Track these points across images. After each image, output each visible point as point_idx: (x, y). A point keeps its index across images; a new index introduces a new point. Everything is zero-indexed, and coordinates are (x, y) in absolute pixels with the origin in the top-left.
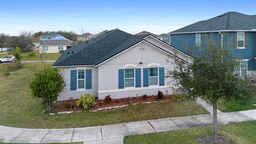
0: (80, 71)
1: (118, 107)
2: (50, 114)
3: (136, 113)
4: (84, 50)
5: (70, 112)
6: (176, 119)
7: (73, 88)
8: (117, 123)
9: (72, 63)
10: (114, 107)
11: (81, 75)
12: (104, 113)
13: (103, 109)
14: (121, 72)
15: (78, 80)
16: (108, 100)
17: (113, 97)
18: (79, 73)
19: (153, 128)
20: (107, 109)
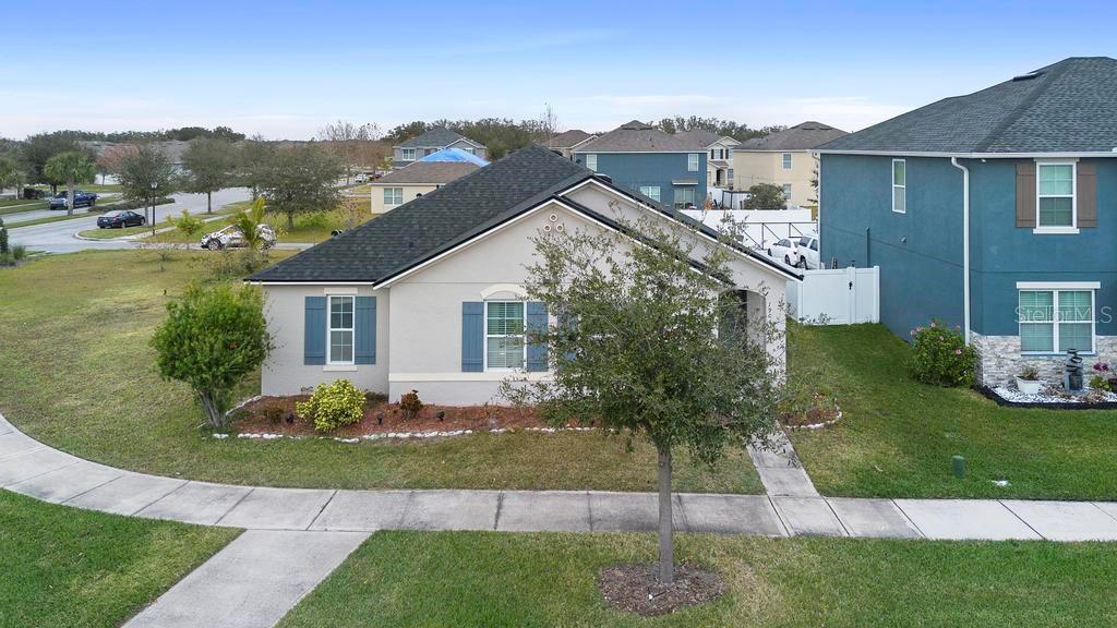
0: (336, 302)
1: (434, 434)
2: (215, 435)
3: (481, 462)
4: (371, 225)
5: (273, 436)
7: (314, 356)
8: (393, 488)
9: (308, 272)
10: (419, 435)
11: (344, 318)
12: (376, 449)
13: (383, 435)
14: (471, 312)
15: (329, 329)
16: (412, 408)
17: (424, 399)
18: (335, 308)
19: (498, 515)
20: (396, 438)
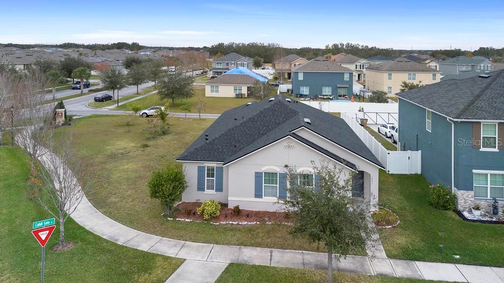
0: (209, 168)
1: (246, 223)
2: (168, 218)
3: (263, 236)
5: (189, 220)
7: (201, 188)
8: (233, 245)
9: (199, 157)
10: (240, 223)
11: (211, 172)
12: (226, 228)
13: (228, 222)
14: (258, 175)
15: (206, 178)
16: (237, 212)
18: (208, 170)
19: (271, 259)
20: (232, 224)
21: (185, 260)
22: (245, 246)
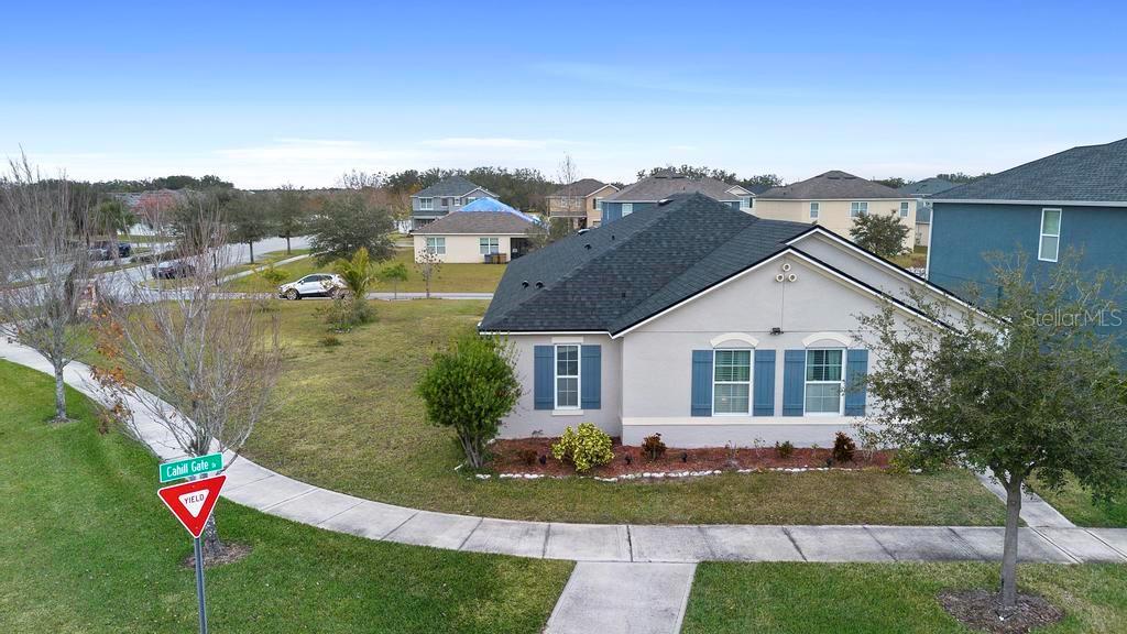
0: (562, 351)
1: (686, 474)
2: (478, 475)
3: (746, 500)
4: (577, 276)
5: (535, 476)
6: (884, 530)
7: (543, 402)
8: (679, 524)
9: (537, 323)
10: (673, 475)
11: (568, 361)
12: (639, 487)
13: (638, 475)
14: (701, 359)
15: (556, 377)
16: (654, 450)
17: (669, 441)
18: (561, 356)
19: (797, 548)
20: (651, 478)
21: (575, 563)
22: (710, 523)
